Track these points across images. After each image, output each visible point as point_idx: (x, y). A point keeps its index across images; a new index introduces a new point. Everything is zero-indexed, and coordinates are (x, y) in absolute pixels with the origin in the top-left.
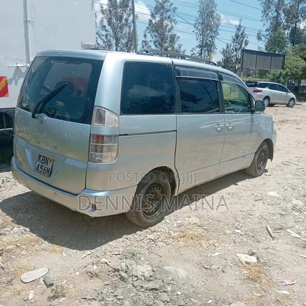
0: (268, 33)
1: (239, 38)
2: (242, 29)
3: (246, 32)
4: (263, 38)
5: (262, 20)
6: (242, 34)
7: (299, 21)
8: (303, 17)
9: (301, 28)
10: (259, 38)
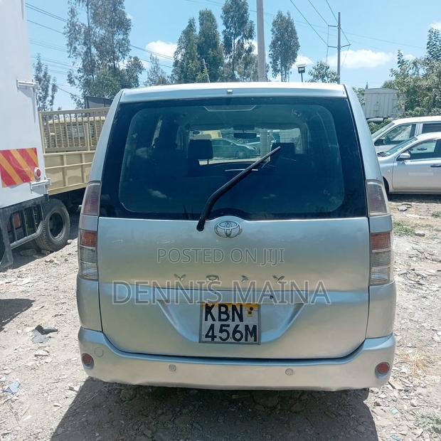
0: (81, 74)
1: (42, 82)
2: (43, 68)
3: (49, 73)
4: (77, 82)
5: (69, 57)
6: (45, 76)
7: (118, 59)
8: (121, 52)
9: (121, 68)
10: (71, 82)
